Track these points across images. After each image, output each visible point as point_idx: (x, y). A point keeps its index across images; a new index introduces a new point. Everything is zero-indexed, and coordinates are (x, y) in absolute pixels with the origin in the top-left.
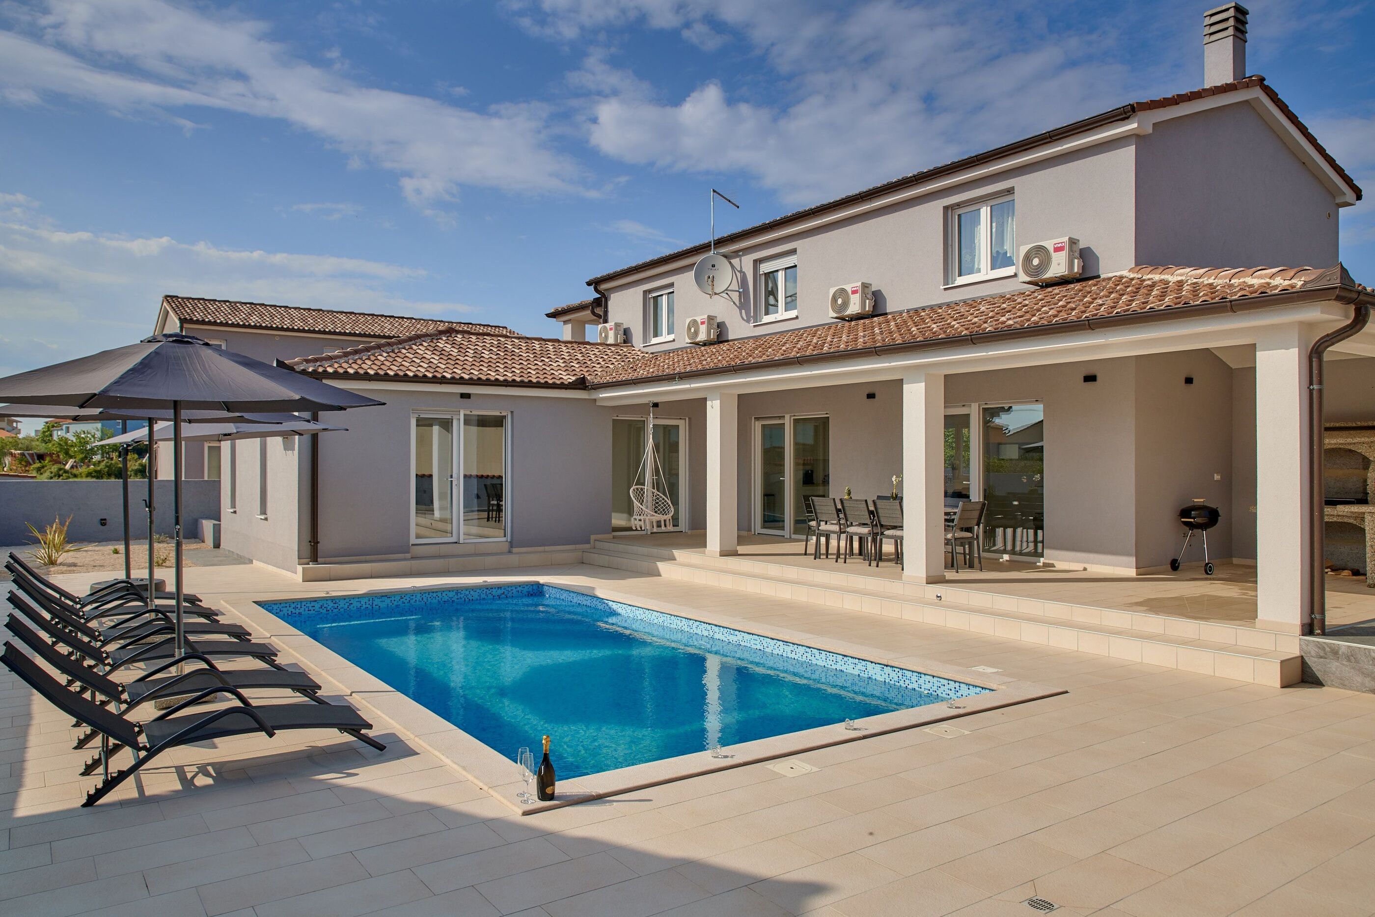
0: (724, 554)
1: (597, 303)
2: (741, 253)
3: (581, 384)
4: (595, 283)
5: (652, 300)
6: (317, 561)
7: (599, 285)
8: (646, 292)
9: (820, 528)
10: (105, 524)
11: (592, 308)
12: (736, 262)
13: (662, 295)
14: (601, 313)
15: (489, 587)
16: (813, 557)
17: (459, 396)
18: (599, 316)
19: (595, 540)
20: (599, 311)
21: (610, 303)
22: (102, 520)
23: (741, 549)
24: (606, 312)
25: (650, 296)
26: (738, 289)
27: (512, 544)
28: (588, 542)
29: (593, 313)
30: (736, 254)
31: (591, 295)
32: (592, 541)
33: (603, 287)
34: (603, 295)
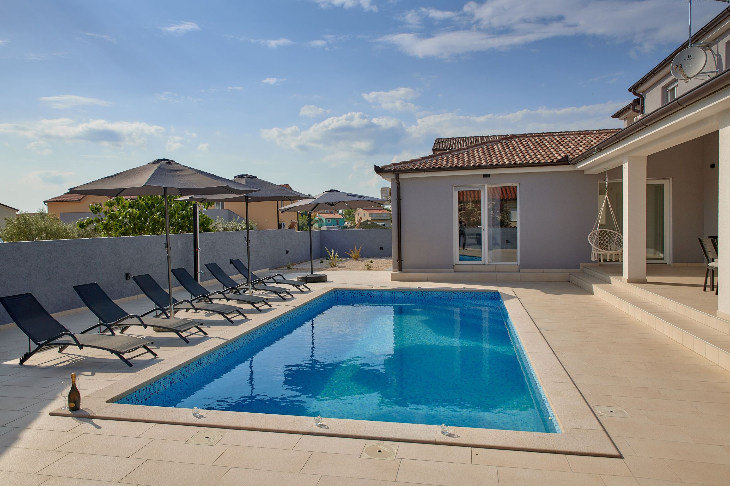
0: (631, 281)
1: (637, 102)
2: (717, 40)
3: (565, 161)
4: (634, 89)
5: (670, 93)
6: (401, 271)
7: (637, 90)
8: (664, 88)
9: (709, 264)
10: (382, 249)
11: (633, 106)
12: (714, 48)
13: (674, 88)
14: (640, 109)
15: (464, 292)
16: (703, 288)
17: (482, 176)
18: (638, 112)
19: (584, 267)
20: (638, 108)
21: (645, 101)
22: (381, 247)
23: (649, 279)
24: (643, 108)
25: (667, 90)
26: (715, 70)
27: (521, 267)
28: (578, 268)
29: (634, 110)
30: (716, 40)
31: (632, 98)
32: (581, 267)
33: (640, 90)
34: (641, 96)
